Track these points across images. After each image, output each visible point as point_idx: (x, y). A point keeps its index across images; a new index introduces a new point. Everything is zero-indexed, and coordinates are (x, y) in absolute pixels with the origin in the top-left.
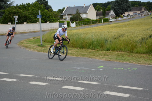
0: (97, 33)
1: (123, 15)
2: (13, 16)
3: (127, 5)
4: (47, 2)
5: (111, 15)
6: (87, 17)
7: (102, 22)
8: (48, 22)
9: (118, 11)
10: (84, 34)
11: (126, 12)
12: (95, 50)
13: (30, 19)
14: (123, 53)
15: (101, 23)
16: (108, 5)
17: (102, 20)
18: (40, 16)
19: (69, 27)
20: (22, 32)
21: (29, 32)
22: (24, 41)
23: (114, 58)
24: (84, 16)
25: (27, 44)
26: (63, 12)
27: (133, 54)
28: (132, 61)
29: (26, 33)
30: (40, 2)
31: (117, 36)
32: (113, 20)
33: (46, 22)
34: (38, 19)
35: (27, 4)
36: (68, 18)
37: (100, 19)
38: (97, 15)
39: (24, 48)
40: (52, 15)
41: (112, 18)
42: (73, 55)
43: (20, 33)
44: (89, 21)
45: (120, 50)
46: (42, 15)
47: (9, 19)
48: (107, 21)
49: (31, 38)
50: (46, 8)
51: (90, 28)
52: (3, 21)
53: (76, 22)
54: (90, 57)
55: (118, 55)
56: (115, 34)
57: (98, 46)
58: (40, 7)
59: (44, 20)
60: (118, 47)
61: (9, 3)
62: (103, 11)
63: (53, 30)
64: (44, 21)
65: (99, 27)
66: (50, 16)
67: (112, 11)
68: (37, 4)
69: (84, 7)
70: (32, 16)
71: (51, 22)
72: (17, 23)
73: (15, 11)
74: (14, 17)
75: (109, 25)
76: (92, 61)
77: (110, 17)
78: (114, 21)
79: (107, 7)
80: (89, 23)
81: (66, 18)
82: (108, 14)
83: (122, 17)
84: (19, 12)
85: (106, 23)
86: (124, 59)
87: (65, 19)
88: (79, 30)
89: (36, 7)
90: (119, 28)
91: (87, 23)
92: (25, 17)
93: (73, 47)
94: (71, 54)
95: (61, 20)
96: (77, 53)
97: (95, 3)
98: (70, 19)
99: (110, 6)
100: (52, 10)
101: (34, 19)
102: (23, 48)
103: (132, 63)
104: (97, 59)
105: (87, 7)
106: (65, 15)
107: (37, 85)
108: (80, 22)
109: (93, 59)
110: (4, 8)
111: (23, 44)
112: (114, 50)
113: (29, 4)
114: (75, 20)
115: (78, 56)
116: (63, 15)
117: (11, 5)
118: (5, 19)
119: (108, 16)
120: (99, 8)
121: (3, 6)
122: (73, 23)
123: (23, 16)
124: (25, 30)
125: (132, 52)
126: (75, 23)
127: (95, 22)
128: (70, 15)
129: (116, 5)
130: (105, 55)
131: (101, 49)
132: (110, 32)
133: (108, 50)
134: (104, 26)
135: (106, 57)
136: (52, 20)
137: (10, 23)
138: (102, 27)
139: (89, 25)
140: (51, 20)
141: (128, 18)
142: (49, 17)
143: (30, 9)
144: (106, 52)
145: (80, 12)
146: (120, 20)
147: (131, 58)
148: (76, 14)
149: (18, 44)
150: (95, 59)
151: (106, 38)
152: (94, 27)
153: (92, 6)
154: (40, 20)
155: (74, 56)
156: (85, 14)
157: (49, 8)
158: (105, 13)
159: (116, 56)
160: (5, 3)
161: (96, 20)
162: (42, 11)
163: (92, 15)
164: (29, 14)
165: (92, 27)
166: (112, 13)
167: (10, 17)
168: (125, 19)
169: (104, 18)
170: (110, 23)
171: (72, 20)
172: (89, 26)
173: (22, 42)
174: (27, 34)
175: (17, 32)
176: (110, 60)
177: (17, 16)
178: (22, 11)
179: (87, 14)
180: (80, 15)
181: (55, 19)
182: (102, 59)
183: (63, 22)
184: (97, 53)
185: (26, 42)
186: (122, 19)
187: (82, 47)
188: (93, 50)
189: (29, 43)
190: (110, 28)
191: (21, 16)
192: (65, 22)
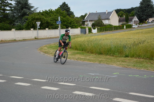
1: (147, 21)
2: (35, 22)
3: (151, 11)
4: (69, 8)
5: (134, 21)
6: (109, 23)
7: (125, 28)
8: (70, 28)
9: (142, 17)
10: (103, 40)
11: (150, 18)
12: (113, 56)
13: (52, 25)
14: (142, 60)
15: (124, 29)
16: (131, 11)
17: (125, 26)
19: (90, 33)
20: (44, 37)
21: (51, 38)
22: (44, 47)
23: (132, 65)
24: (106, 22)
26: (85, 18)
27: (152, 61)
28: (150, 69)
29: (48, 38)
30: (63, 8)
31: (137, 42)
32: (136, 26)
33: (67, 28)
35: (49, 10)
36: (90, 24)
37: (123, 25)
38: (120, 21)
39: (43, 53)
40: (73, 21)
41: (135, 24)
42: (90, 61)
43: (42, 38)
44: (111, 27)
45: (139, 56)
46: (64, 21)
47: (32, 25)
48: (130, 27)
49: (52, 44)
50: (68, 14)
52: (26, 27)
53: (98, 28)
54: (107, 64)
55: (136, 62)
56: (135, 40)
57: (117, 52)
58: (63, 13)
59: (66, 26)
60: (137, 53)
61: (32, 9)
62: (126, 17)
63: (74, 36)
64: (65, 27)
67: (136, 17)
68: (59, 11)
69: (107, 13)
70: (53, 22)
71: (72, 28)
72: (39, 29)
73: (38, 17)
74: (37, 23)
75: (132, 32)
76: (108, 67)
77: (133, 23)
79: (130, 13)
80: (111, 29)
81: (88, 24)
82: (131, 20)
83: (146, 23)
84: (42, 18)
85: (128, 29)
86: (142, 66)
87: (87, 25)
89: (58, 13)
92: (47, 23)
93: (92, 53)
95: (83, 26)
96: (94, 59)
97: (119, 9)
98: (92, 25)
99: (134, 12)
100: (74, 16)
101: (55, 25)
102: (42, 53)
103: (150, 70)
104: (114, 65)
105: (110, 13)
106: (87, 21)
107: (49, 89)
108: (102, 28)
109: (110, 65)
110: (28, 15)
112: (133, 56)
113: (51, 10)
114: (97, 26)
115: (95, 62)
116: (85, 21)
117: (35, 12)
118: (28, 25)
119: (131, 22)
120: (122, 14)
121: (27, 12)
122: (95, 29)
123: (45, 22)
124: (47, 36)
125: (152, 59)
126: (96, 29)
127: (118, 28)
128: (92, 21)
129: (140, 11)
130: (122, 61)
131: (119, 55)
132: (131, 39)
133: (127, 56)
134: (126, 32)
135: (124, 63)
136: (74, 26)
137: (32, 29)
138: (123, 33)
139: (111, 31)
140: (72, 26)
141: (152, 24)
142: (70, 23)
143: (52, 15)
144: (124, 58)
145: (102, 18)
146: (144, 27)
147: (149, 65)
148: (98, 20)
149: (38, 49)
150: (112, 65)
151: (125, 44)
152: (116, 33)
153: (115, 12)
156: (107, 20)
157: (71, 14)
158: (128, 19)
159: (134, 63)
160: (29, 9)
161: (119, 26)
162: (64, 17)
163: (114, 21)
164: (51, 21)
166: (136, 19)
167: (33, 23)
168: (149, 26)
170: (133, 29)
171: (94, 26)
173: (42, 48)
174: (48, 40)
175: (39, 38)
177: (40, 23)
178: (44, 17)
179: (109, 20)
180: (102, 21)
181: (76, 25)
182: (119, 65)
183: (85, 28)
184: (115, 60)
185: (46, 48)
186: (146, 25)
187: (101, 53)
188: (112, 56)
189: (49, 49)
190: (132, 34)
191: (43, 22)
192: (86, 28)
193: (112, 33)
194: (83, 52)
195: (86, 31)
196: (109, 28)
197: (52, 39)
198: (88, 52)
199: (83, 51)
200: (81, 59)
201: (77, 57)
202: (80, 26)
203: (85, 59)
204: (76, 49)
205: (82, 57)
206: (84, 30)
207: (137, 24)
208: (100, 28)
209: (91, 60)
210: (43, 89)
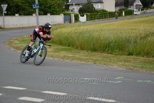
0: (116, 31)
1: (153, 5)
5: (136, 5)
6: (102, 8)
7: (123, 14)
8: (49, 15)
10: (97, 31)
12: (112, 54)
13: (24, 9)
14: (152, 59)
15: (122, 16)
17: (124, 13)
18: (37, 5)
19: (77, 21)
20: (12, 27)
21: (23, 28)
22: (15, 40)
23: (139, 66)
24: (98, 7)
25: (19, 43)
26: (70, 1)
29: (19, 28)
31: (143, 35)
32: (139, 13)
33: (45, 14)
34: (35, 9)
36: (76, 9)
37: (121, 11)
38: (117, 5)
39: (14, 49)
40: (54, 4)
41: (137, 10)
42: (81, 61)
43: (10, 28)
44: (105, 14)
45: (147, 54)
46: (40, 4)
48: (130, 13)
49: (25, 36)
51: (107, 24)
53: (87, 15)
54: (105, 64)
55: (145, 62)
56: (141, 32)
57: (117, 48)
59: (44, 11)
60: (146, 50)
63: (55, 25)
64: (43, 13)
65: (118, 22)
66: (52, 5)
70: (26, 6)
71: (52, 14)
72: (6, 15)
74: (2, 5)
75: (133, 20)
76: (107, 69)
77: (135, 7)
78: (141, 14)
80: (105, 16)
81: (74, 9)
82: (132, 4)
83: (152, 8)
85: (128, 16)
87: (72, 11)
88: (91, 26)
90: (147, 23)
91: (102, 16)
92: (17, 6)
93: (82, 49)
94: (78, 58)
95: (66, 12)
96: (86, 58)
98: (79, 11)
101: (29, 9)
102: (12, 49)
104: (115, 67)
106: (72, 5)
108: (93, 15)
109: (109, 66)
111: (13, 44)
112: (138, 54)
114: (86, 12)
115: (89, 62)
116: (69, 5)
119: (132, 7)
122: (83, 16)
123: (14, 5)
124: (17, 25)
126: (85, 16)
127: (114, 15)
130: (125, 61)
131: (120, 53)
132: (135, 29)
133: (130, 54)
134: (126, 21)
135: (128, 64)
136: (54, 11)
138: (122, 21)
139: (105, 19)
140: (53, 11)
142: (50, 7)
144: (127, 57)
146: (149, 13)
148: (87, 4)
150: (112, 67)
151: (128, 38)
152: (112, 22)
154: (37, 11)
155: (83, 62)
156: (99, 4)
158: (128, 3)
164: (23, 3)
165: (109, 22)
166: (138, 2)
169: (126, 10)
170: (135, 16)
171: (82, 12)
172: (106, 21)
173: (12, 42)
175: (6, 27)
176: (132, 68)
177: (6, 5)
179: (102, 4)
180: (92, 5)
181: (58, 10)
182: (121, 67)
183: (69, 15)
184: (115, 59)
185: (17, 42)
186: (152, 10)
187: (95, 50)
188: (110, 54)
189: (21, 43)
190: (135, 23)
191: (11, 5)
192: (71, 15)
193: (107, 22)
194: (69, 48)
195: (72, 19)
196: (102, 14)
197: (25, 30)
198: (77, 48)
199: (69, 46)
200: (68, 58)
201: (62, 54)
202: (63, 11)
203: (73, 58)
204: (61, 43)
205: (69, 55)
206: (68, 17)
207: (139, 9)
208: (90, 15)
209: (82, 59)
210: (21, 100)
